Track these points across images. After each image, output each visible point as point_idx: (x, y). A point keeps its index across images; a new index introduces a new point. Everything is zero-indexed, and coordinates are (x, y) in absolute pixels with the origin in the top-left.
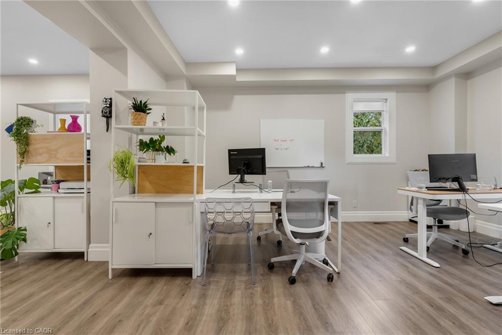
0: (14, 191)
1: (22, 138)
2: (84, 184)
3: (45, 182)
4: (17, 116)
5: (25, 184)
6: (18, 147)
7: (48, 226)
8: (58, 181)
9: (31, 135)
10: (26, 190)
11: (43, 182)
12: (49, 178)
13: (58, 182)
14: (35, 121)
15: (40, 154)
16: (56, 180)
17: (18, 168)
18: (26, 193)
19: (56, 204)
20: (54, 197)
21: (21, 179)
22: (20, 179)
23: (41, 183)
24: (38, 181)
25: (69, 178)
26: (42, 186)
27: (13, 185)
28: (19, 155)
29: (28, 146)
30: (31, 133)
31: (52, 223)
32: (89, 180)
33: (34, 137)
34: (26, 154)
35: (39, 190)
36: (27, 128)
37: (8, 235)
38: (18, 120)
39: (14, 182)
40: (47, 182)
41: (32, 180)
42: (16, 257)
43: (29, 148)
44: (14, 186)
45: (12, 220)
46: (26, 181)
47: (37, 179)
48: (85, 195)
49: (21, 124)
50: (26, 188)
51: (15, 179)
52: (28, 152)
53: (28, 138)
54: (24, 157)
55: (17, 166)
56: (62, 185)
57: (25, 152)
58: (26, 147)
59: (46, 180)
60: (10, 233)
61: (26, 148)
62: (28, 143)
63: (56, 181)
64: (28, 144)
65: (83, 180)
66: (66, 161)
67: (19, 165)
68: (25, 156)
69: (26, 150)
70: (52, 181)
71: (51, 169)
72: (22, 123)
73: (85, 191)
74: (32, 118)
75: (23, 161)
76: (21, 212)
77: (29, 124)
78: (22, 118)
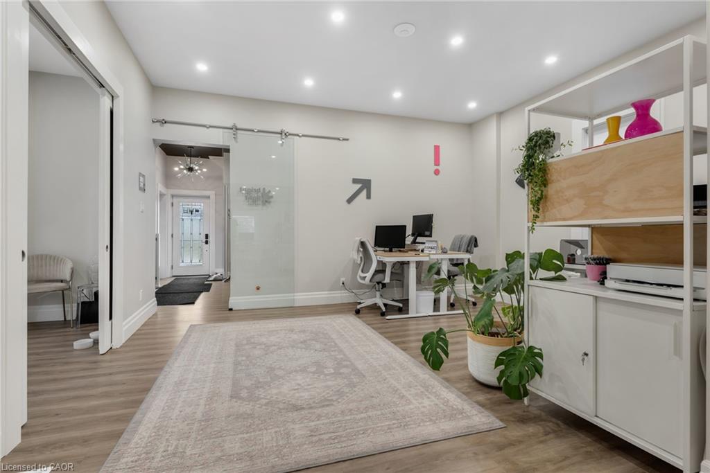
0: (523, 273)
1: (537, 172)
2: (685, 274)
3: (572, 259)
4: (529, 131)
5: (539, 261)
6: (530, 190)
7: (583, 360)
8: (599, 259)
9: (551, 163)
10: (542, 273)
11: (568, 258)
12: (579, 252)
13: (602, 262)
14: (559, 134)
15: (568, 201)
16: (596, 256)
17: (529, 231)
18: (541, 279)
19: (600, 313)
20: (596, 298)
21: (535, 252)
22: (533, 251)
23: (565, 260)
24: (559, 257)
25: (623, 255)
26: (566, 266)
27: (522, 261)
28: (531, 206)
29: (545, 187)
30: (551, 160)
31: (591, 355)
32: (700, 262)
33: (556, 167)
34: (542, 202)
35: (563, 273)
36: (546, 151)
37: (511, 354)
38: (530, 139)
39: (523, 257)
40: (574, 259)
41: (550, 253)
42: (526, 399)
43: (547, 191)
44: (524, 263)
45: (519, 323)
46: (540, 254)
47: (558, 251)
48: (686, 306)
49: (535, 146)
50: (541, 268)
51: (524, 250)
52: (546, 197)
53: (545, 170)
54: (539, 209)
55: (528, 227)
56: (612, 270)
57: (540, 199)
58: (543, 188)
59: (573, 255)
60: (517, 353)
61: (542, 191)
62: (546, 180)
63: (594, 259)
64: (545, 183)
65: (679, 262)
66: (628, 211)
67: (530, 224)
68: (540, 207)
69: (542, 194)
70: (586, 259)
71: (583, 234)
72: (536, 142)
73: (686, 293)
74: (554, 130)
75: (537, 217)
76: (534, 316)
77: (547, 142)
78: (536, 134)
